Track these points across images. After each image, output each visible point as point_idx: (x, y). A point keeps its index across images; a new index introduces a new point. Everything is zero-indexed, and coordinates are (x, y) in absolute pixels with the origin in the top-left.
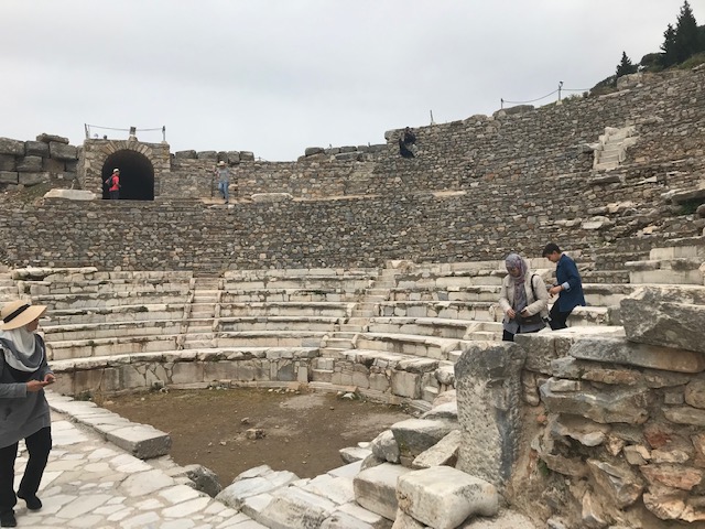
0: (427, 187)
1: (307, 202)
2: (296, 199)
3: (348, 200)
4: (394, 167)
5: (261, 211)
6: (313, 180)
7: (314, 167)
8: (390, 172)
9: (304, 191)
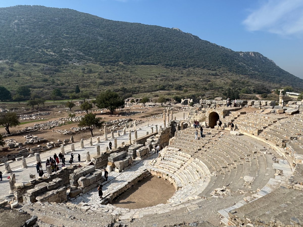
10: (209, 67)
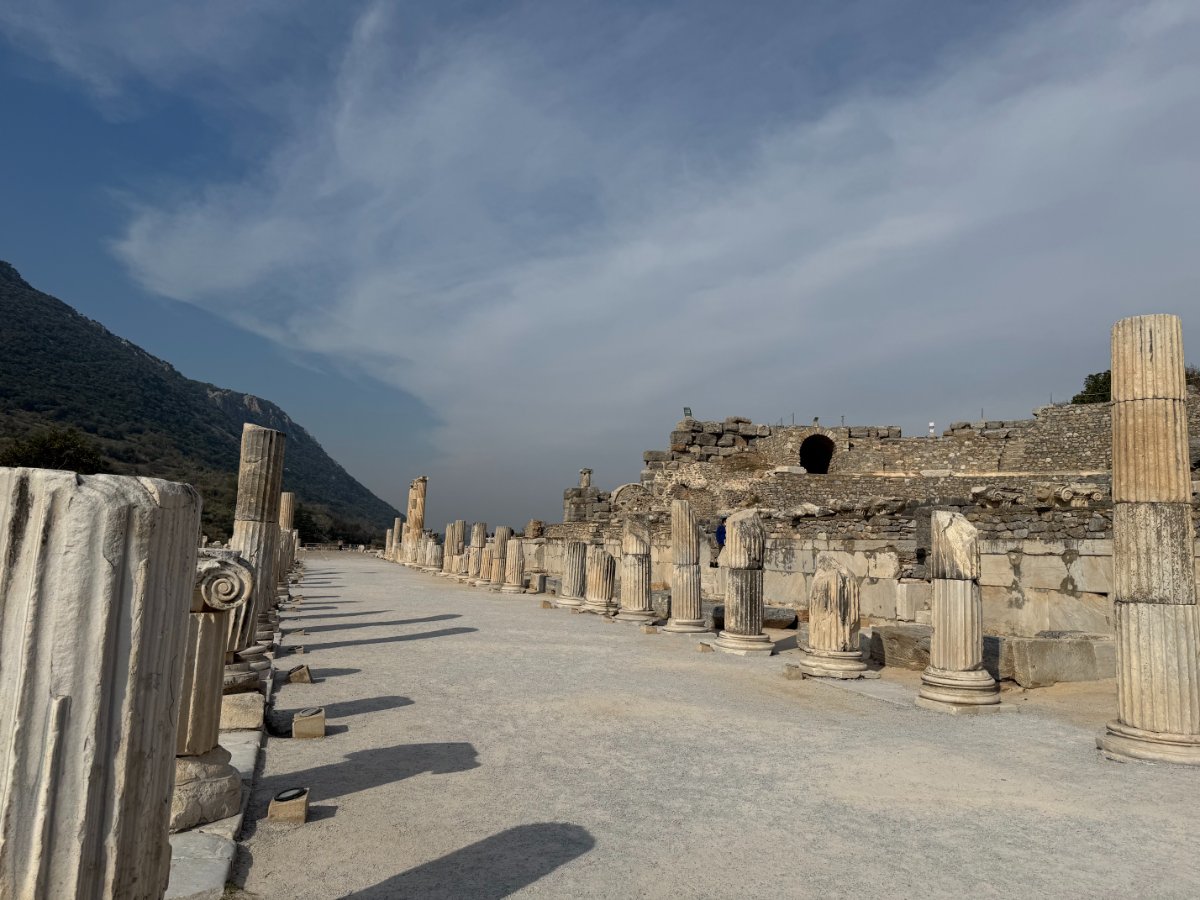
0: (1076, 468)
1: (970, 478)
2: (958, 475)
3: (1005, 478)
4: (1045, 449)
5: (932, 484)
6: (970, 459)
7: (968, 446)
8: (1041, 453)
9: (963, 467)
10: (87, 417)
